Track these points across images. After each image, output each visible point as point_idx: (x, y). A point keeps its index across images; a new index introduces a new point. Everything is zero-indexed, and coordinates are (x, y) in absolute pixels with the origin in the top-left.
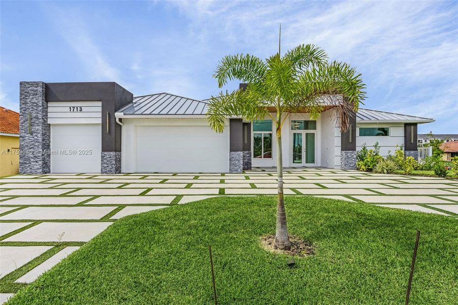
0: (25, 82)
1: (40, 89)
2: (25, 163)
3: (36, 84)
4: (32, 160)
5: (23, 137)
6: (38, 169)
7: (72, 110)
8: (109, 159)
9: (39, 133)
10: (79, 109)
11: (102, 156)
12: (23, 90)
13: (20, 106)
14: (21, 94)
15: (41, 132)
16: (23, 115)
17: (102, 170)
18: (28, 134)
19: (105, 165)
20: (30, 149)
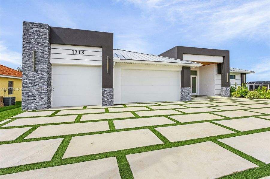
0: (29, 23)
1: (46, 31)
2: (29, 99)
3: (42, 26)
4: (37, 96)
5: (26, 75)
6: (44, 104)
7: (75, 53)
8: (109, 94)
9: (44, 71)
10: (81, 52)
11: (103, 92)
12: (27, 30)
13: (23, 44)
14: (24, 33)
15: (47, 71)
16: (26, 54)
17: (103, 103)
18: (31, 71)
19: (106, 99)
20: (35, 86)
